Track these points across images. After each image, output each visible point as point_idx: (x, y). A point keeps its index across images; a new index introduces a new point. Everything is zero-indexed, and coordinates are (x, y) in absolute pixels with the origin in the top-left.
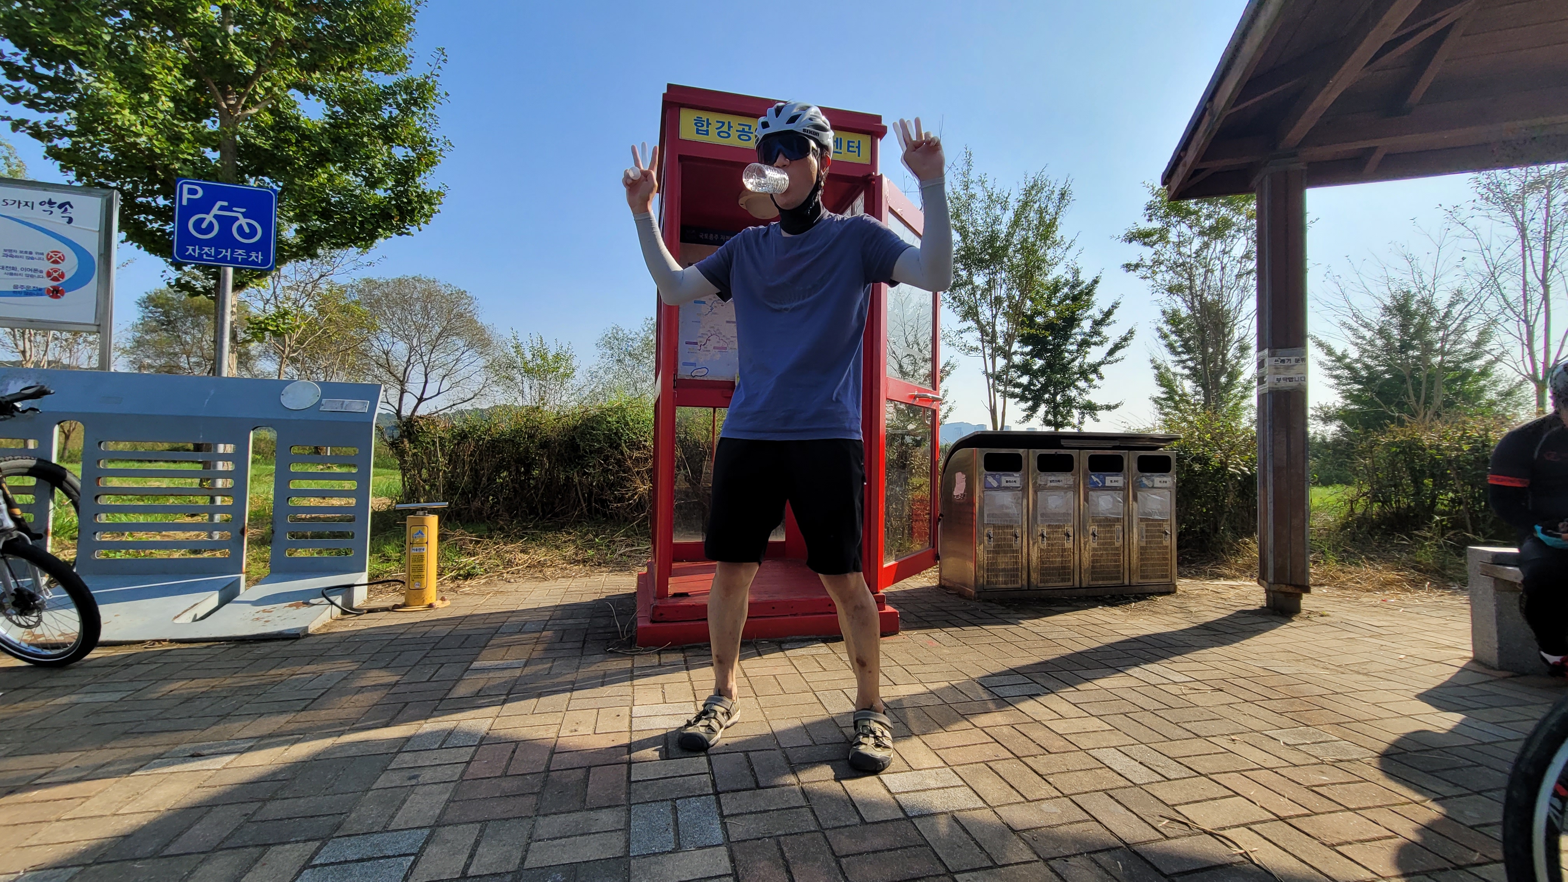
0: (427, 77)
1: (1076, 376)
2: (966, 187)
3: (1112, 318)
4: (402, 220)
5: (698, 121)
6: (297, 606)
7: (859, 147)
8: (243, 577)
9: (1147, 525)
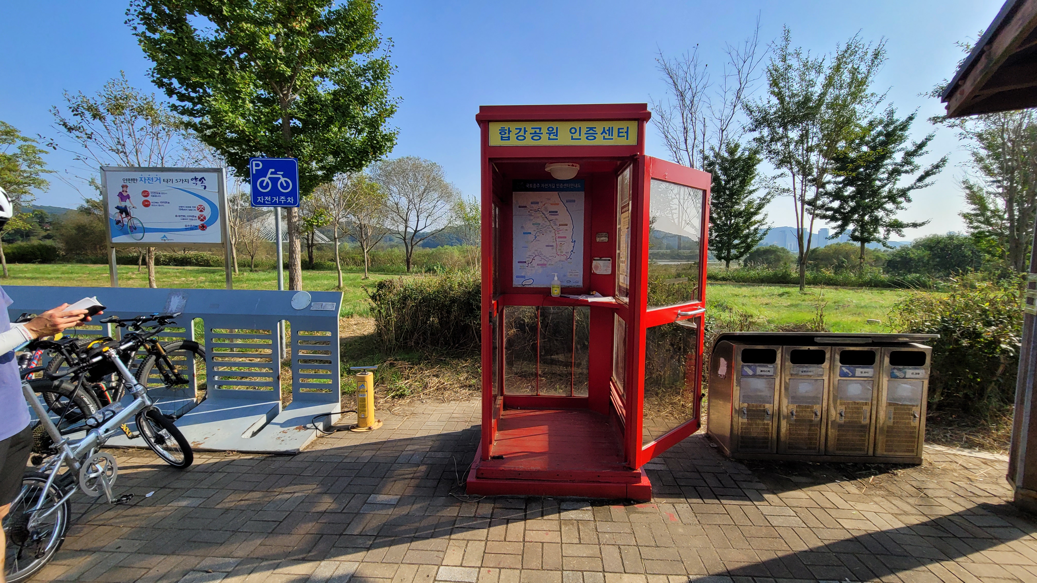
0: (384, 59)
1: (884, 200)
2: (784, 60)
3: (925, 149)
4: (375, 153)
5: (502, 131)
6: (300, 429)
7: (627, 132)
8: (280, 403)
9: (895, 409)
